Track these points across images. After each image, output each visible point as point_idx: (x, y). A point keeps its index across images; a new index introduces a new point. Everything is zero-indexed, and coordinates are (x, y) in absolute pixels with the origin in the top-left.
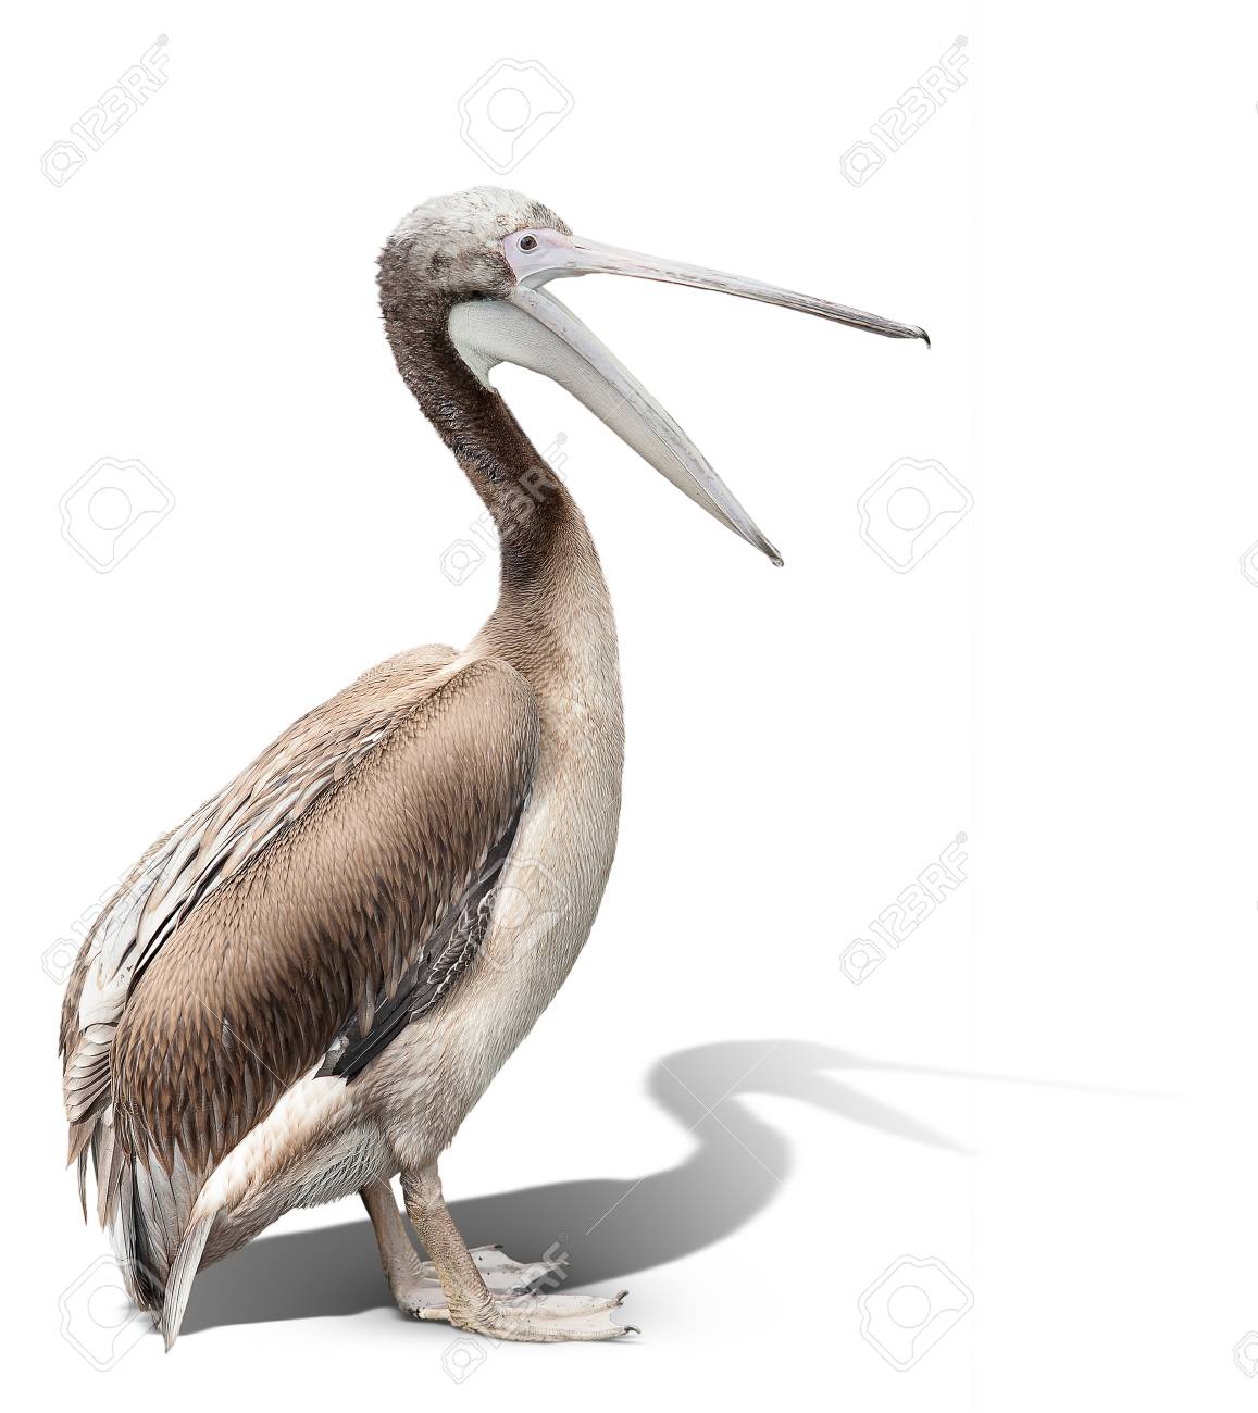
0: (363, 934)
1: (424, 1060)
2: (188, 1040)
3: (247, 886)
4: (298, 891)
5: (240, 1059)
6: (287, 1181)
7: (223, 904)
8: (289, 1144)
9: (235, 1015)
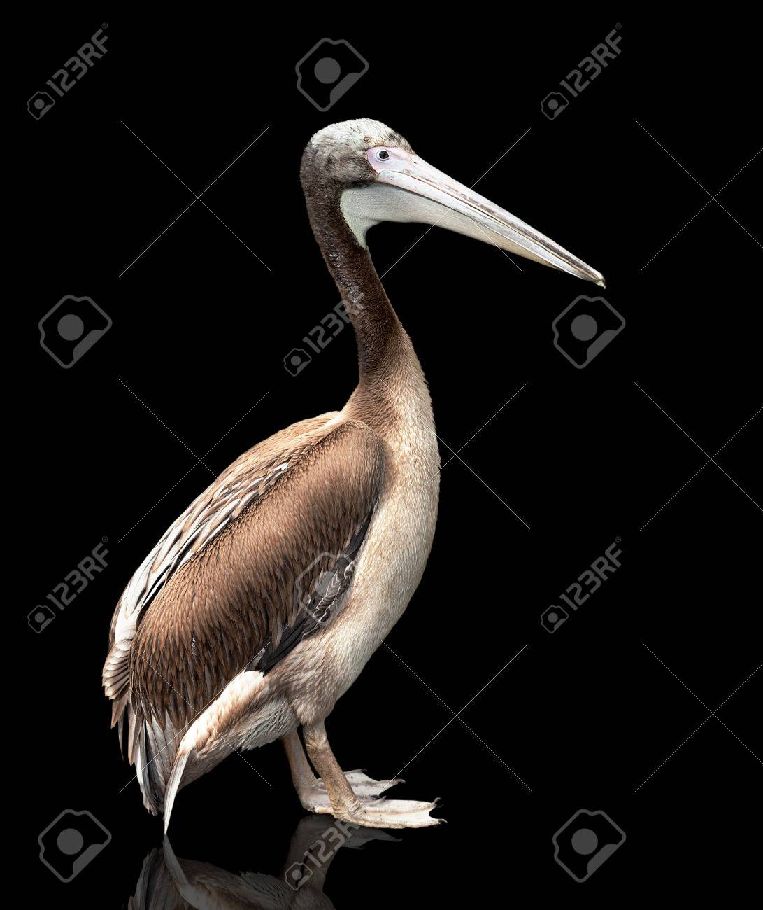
0: (275, 588)
1: (312, 661)
2: (172, 651)
3: (206, 559)
4: (236, 563)
5: (202, 662)
6: (232, 733)
7: (192, 571)
8: (232, 712)
9: (199, 636)
